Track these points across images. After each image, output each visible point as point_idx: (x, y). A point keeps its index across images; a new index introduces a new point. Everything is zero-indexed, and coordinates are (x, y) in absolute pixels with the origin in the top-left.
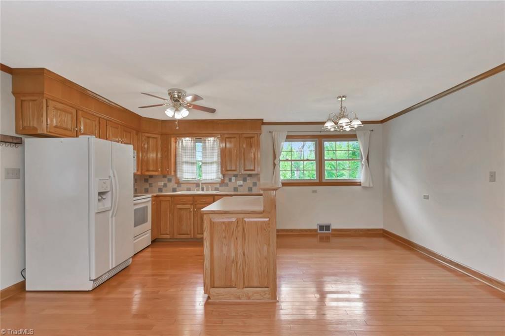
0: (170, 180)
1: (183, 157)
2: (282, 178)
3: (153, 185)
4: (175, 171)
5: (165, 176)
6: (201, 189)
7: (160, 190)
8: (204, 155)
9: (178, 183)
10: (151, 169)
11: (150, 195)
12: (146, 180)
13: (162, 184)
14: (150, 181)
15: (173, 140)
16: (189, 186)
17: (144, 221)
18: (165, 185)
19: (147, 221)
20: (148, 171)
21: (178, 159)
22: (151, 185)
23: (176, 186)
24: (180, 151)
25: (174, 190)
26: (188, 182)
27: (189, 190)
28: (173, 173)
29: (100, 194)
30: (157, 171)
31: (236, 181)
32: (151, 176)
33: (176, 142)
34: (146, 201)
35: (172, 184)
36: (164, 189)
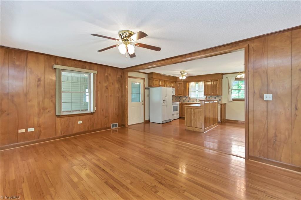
0: (187, 98)
1: (191, 90)
2: (233, 97)
3: (182, 99)
4: (188, 95)
5: (185, 96)
6: (197, 101)
7: (184, 101)
8: (199, 88)
9: (190, 99)
10: (180, 94)
11: (179, 103)
12: (179, 98)
13: (184, 99)
14: (181, 98)
15: (187, 83)
16: (193, 100)
17: (176, 110)
18: (185, 99)
19: (177, 111)
20: (179, 94)
21: (190, 90)
22: (181, 99)
23: (189, 100)
24: (190, 87)
25: (188, 101)
26: (193, 99)
27: (193, 101)
28: (187, 95)
29: (163, 101)
30: (182, 94)
31: (212, 98)
32: (181, 96)
33: (189, 84)
34: (177, 104)
35: (188, 99)
36: (185, 101)
